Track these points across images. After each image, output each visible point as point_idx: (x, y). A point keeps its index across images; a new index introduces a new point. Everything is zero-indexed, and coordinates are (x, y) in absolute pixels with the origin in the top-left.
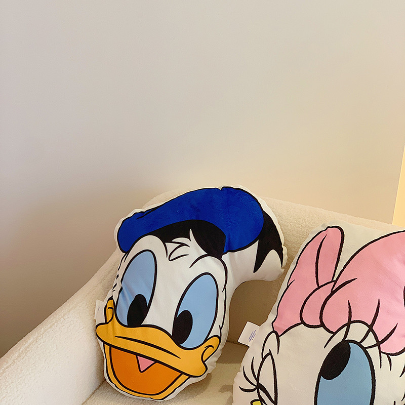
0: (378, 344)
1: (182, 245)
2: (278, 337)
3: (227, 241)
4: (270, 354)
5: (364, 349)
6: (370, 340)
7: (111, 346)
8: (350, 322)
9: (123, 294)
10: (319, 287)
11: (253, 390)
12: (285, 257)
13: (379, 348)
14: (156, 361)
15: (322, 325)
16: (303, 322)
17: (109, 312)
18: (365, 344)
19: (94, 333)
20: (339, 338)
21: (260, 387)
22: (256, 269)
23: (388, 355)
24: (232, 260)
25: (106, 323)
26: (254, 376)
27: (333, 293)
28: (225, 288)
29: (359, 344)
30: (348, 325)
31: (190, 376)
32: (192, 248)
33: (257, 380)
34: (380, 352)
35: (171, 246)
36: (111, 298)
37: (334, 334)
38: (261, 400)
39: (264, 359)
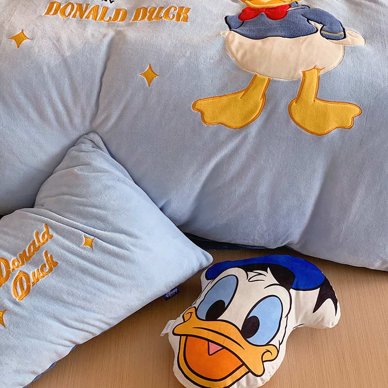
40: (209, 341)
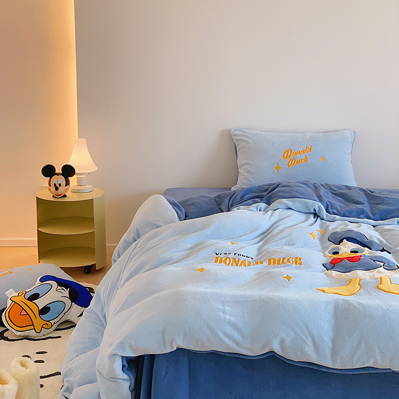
40: (23, 309)
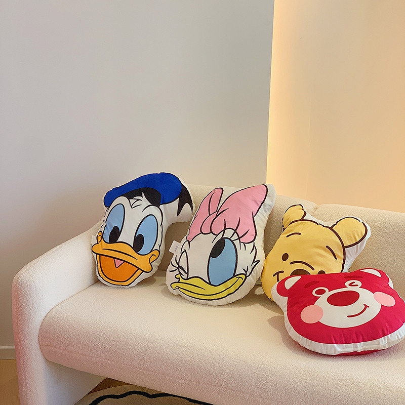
0: (239, 238)
1: (138, 200)
2: (189, 242)
3: (162, 197)
4: (185, 251)
5: (232, 241)
6: (235, 237)
7: (100, 255)
8: (225, 229)
9: (107, 228)
10: (210, 215)
11: (176, 270)
12: (194, 208)
13: (240, 240)
14: (125, 261)
15: (211, 232)
16: (202, 233)
17: (99, 238)
18: (232, 239)
19: (91, 251)
20: (219, 237)
21: (180, 267)
22: (178, 214)
23: (244, 243)
24: (165, 208)
25: (98, 243)
26: (177, 263)
27: (217, 216)
28: (161, 224)
29: (229, 239)
30: (224, 231)
31: (143, 271)
32: (144, 201)
33: (178, 264)
34: (240, 242)
35: (132, 201)
36: (101, 231)
37: (217, 235)
38: (180, 273)
39: (182, 254)
